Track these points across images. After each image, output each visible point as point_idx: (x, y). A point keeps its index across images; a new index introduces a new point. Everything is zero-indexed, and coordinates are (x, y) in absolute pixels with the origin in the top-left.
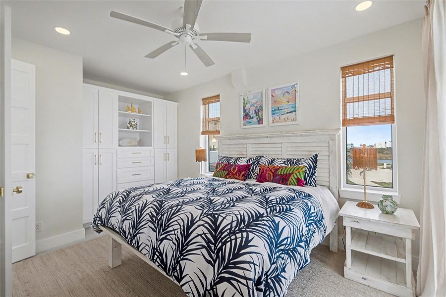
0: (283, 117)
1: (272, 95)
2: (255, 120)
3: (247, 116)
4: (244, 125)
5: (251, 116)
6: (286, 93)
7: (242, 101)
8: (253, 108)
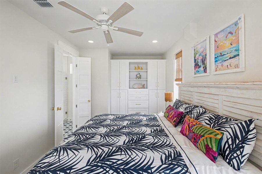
0: (226, 64)
1: (215, 40)
2: (202, 69)
3: (197, 66)
4: (195, 74)
5: (199, 65)
6: (230, 34)
7: (193, 52)
8: (201, 58)
